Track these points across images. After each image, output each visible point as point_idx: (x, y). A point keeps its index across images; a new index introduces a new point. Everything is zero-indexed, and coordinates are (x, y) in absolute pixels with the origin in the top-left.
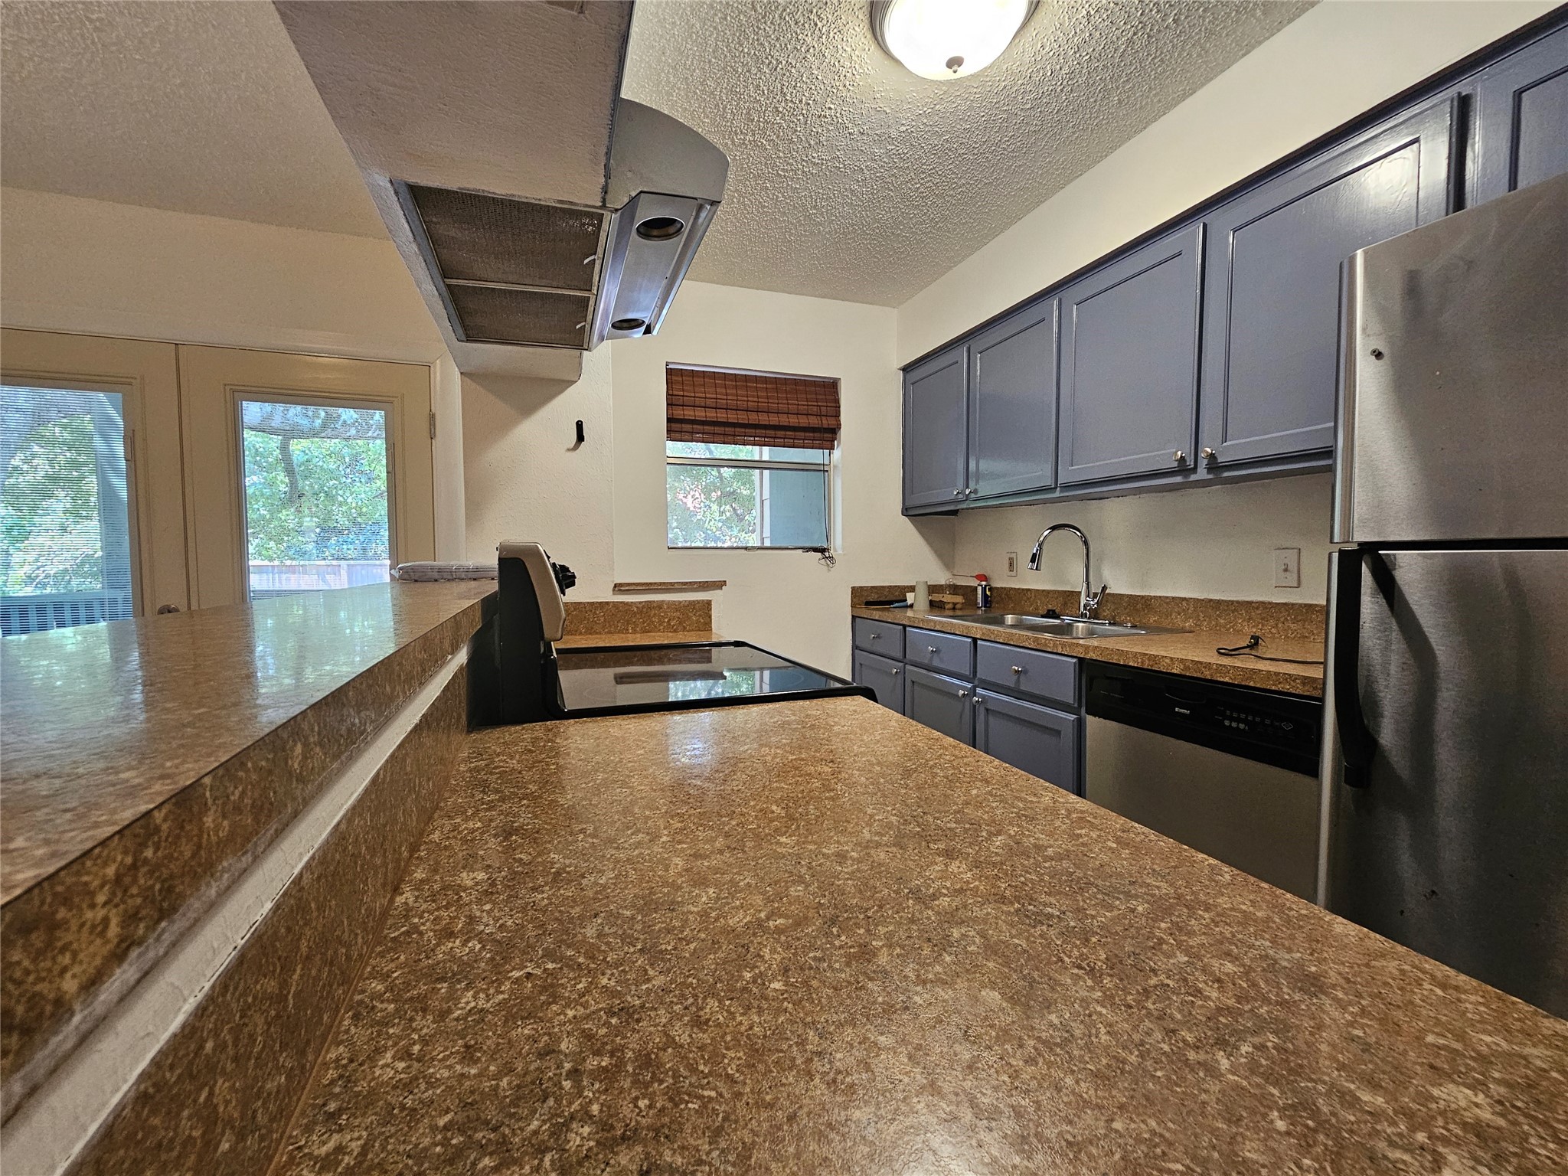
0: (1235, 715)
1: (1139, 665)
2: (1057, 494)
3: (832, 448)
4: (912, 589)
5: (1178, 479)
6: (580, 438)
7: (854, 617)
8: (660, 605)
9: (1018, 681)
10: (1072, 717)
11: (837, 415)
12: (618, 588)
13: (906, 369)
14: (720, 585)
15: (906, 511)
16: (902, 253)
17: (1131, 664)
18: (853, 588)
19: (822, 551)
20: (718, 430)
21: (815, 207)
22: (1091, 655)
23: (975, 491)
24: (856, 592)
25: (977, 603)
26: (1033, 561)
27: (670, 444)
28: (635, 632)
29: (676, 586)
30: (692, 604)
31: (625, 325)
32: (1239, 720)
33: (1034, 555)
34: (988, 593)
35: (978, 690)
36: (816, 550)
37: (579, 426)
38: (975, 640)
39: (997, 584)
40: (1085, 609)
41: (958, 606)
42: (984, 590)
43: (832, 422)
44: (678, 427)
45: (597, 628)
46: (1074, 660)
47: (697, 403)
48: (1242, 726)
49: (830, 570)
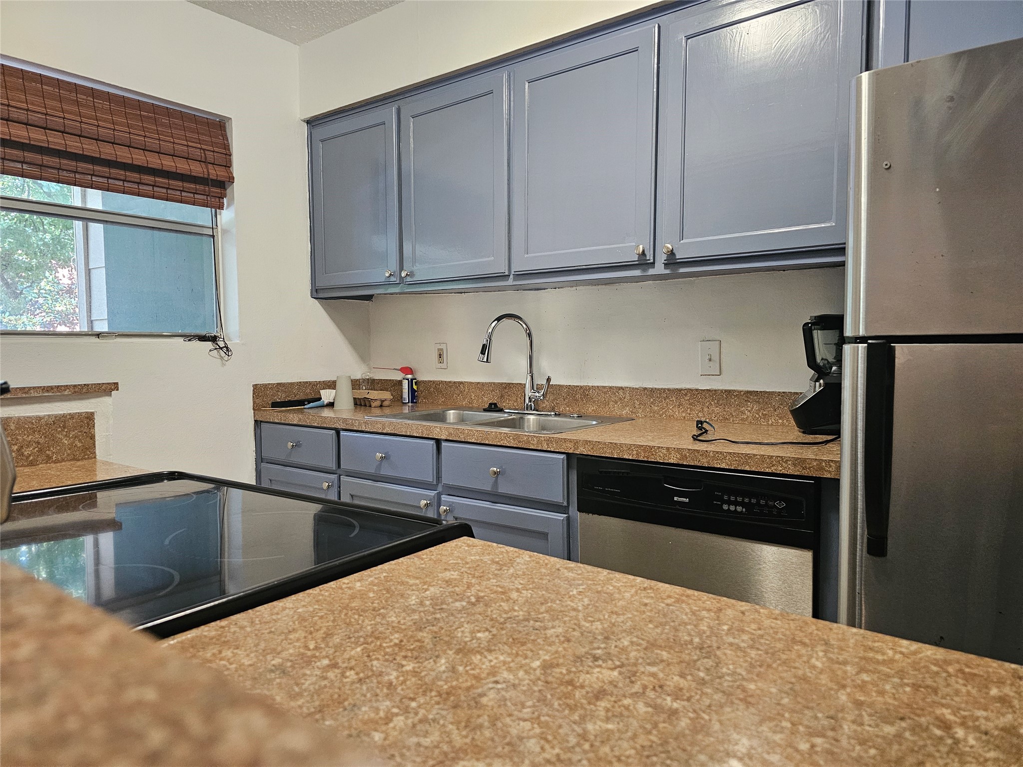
0: (733, 498)
1: (634, 458)
2: (510, 282)
3: (221, 207)
5: (637, 273)
7: (257, 423)
9: (496, 483)
10: (561, 517)
11: (228, 165)
13: (312, 123)
15: (317, 293)
17: (626, 457)
18: (255, 386)
19: (214, 339)
22: (582, 450)
23: (412, 275)
24: (259, 391)
25: (405, 399)
26: (483, 352)
32: (736, 503)
33: (484, 347)
34: (415, 387)
35: (444, 498)
36: (203, 338)
38: (438, 442)
39: (424, 376)
40: (530, 401)
41: (386, 403)
42: (411, 382)
43: (221, 173)
46: (562, 456)
48: (739, 509)
49: (223, 365)
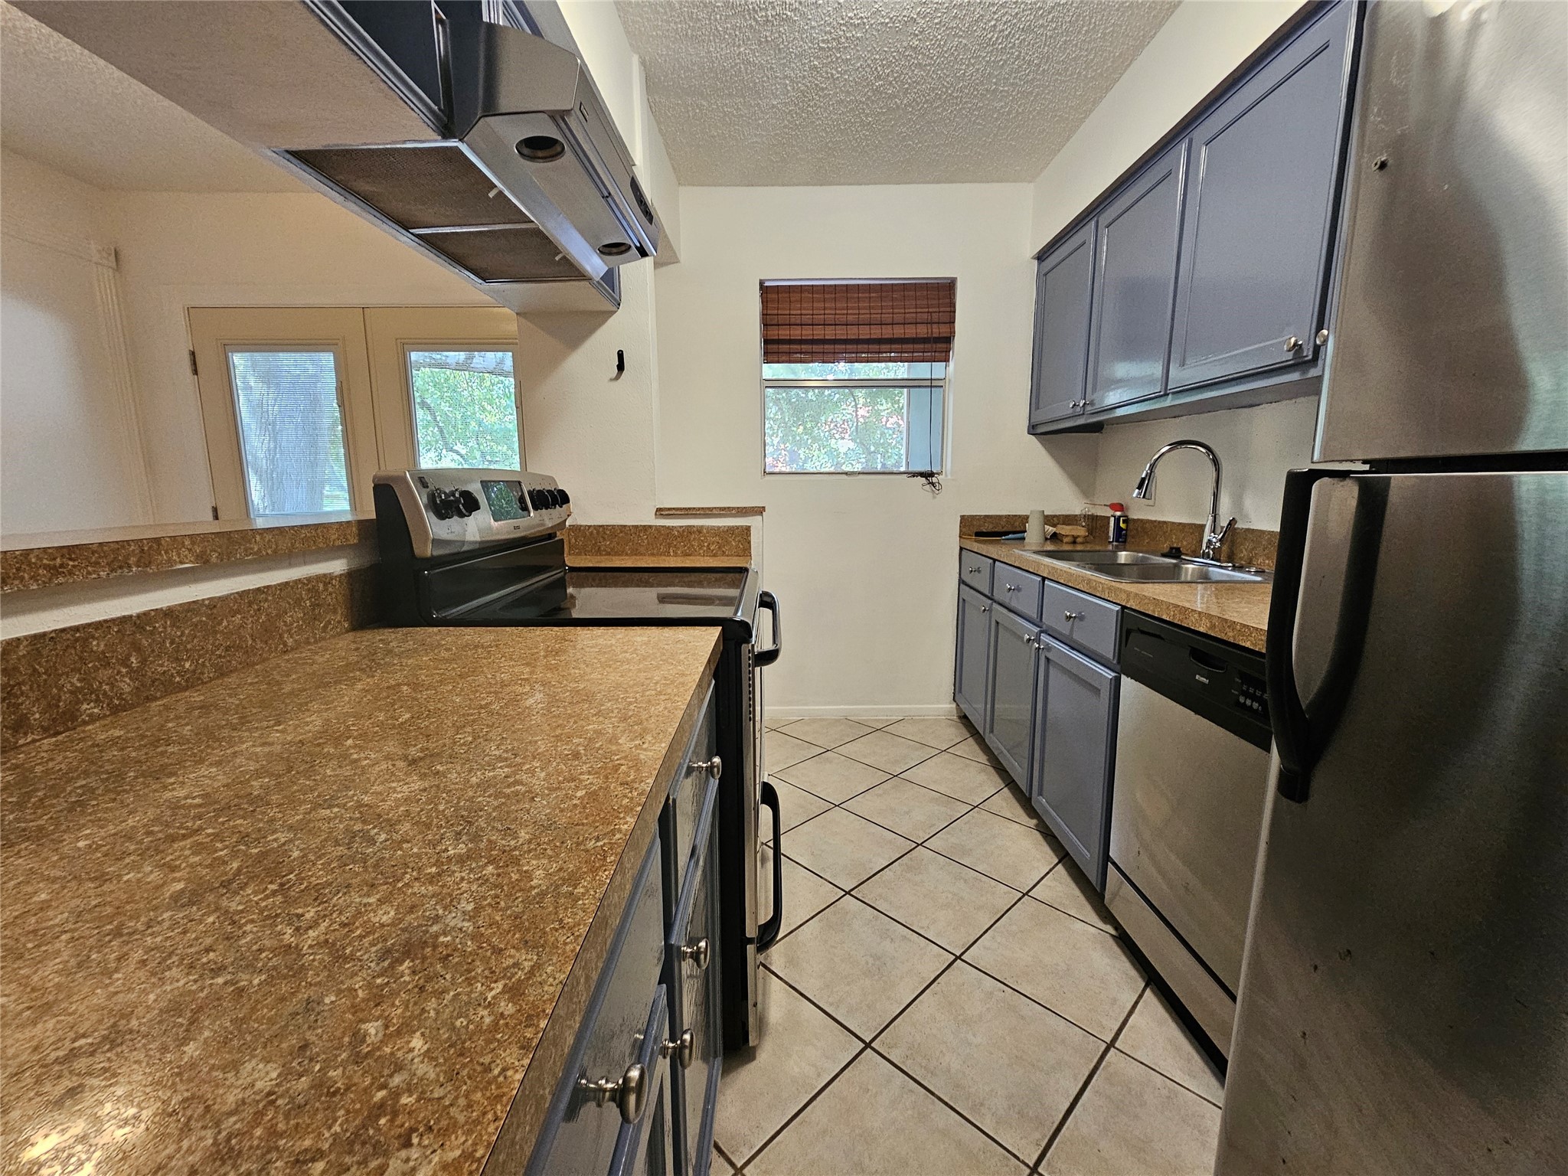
0: (1251, 690)
1: (1171, 619)
2: (1169, 402)
3: (947, 360)
4: (1025, 519)
5: (1295, 376)
6: (621, 367)
7: (961, 549)
8: (699, 530)
9: (1072, 628)
10: (1110, 675)
11: (952, 322)
12: (660, 512)
13: (1041, 257)
14: (760, 511)
15: (1033, 429)
16: (1009, 113)
17: (1164, 616)
18: (962, 517)
19: (928, 475)
20: (816, 348)
21: (879, 78)
22: (1131, 604)
23: (1092, 403)
24: (966, 522)
25: (1109, 537)
26: (1140, 487)
27: (765, 366)
28: (676, 555)
29: (715, 512)
30: (731, 530)
31: (614, 250)
32: (1254, 698)
33: (1143, 480)
34: (1122, 525)
35: (1043, 637)
36: (921, 475)
37: (620, 355)
38: (1043, 579)
39: (1134, 515)
40: (1208, 547)
41: (1079, 540)
42: (1117, 520)
43: (944, 330)
44: (775, 348)
45: (642, 550)
46: (1117, 608)
47: (793, 321)
48: (1255, 705)
49: (934, 497)
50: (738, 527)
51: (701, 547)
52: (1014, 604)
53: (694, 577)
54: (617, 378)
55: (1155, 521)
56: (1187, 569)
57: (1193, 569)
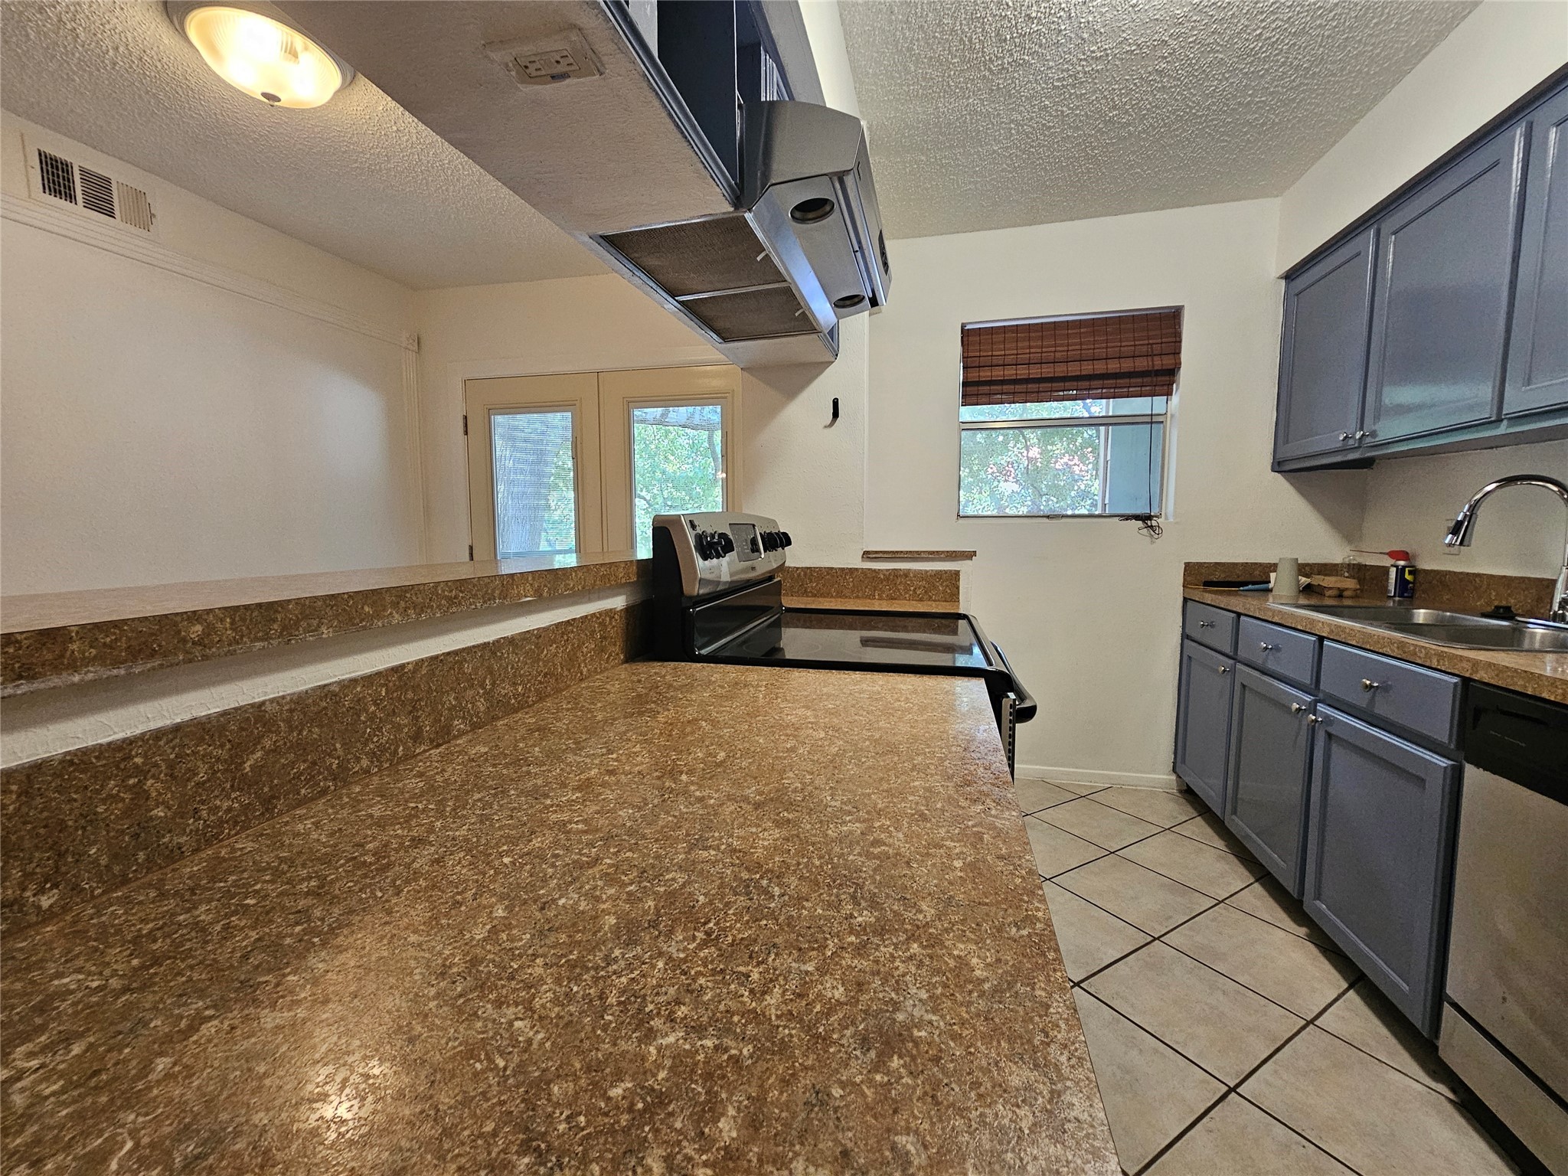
1: (1559, 699)
2: (1503, 429)
3: (1169, 394)
4: (1274, 567)
6: (836, 415)
7: (1185, 600)
8: (906, 574)
9: (1372, 700)
10: (1443, 762)
11: (1177, 352)
12: (867, 555)
13: (1290, 276)
14: (969, 556)
15: (1278, 466)
16: (1262, 125)
17: (1545, 695)
18: (1187, 565)
19: (1145, 518)
20: (1019, 388)
21: (1114, 108)
22: (1482, 675)
23: (1373, 434)
24: (1189, 568)
25: (1387, 591)
26: (1455, 531)
27: (963, 409)
28: (881, 598)
29: (923, 555)
30: (939, 574)
31: (848, 302)
33: (1459, 524)
34: (1408, 577)
35: (1321, 707)
36: (1137, 517)
37: (836, 403)
38: (1321, 639)
39: (1426, 564)
40: (1561, 608)
41: (1347, 593)
42: (1401, 572)
43: (1168, 362)
44: (975, 391)
45: (846, 592)
46: (1455, 680)
47: (995, 362)
49: (1152, 542)
50: (946, 572)
51: (907, 591)
52: (1271, 665)
53: (898, 621)
54: (832, 424)
55: (1462, 573)
56: (1533, 635)
57: (1543, 635)
